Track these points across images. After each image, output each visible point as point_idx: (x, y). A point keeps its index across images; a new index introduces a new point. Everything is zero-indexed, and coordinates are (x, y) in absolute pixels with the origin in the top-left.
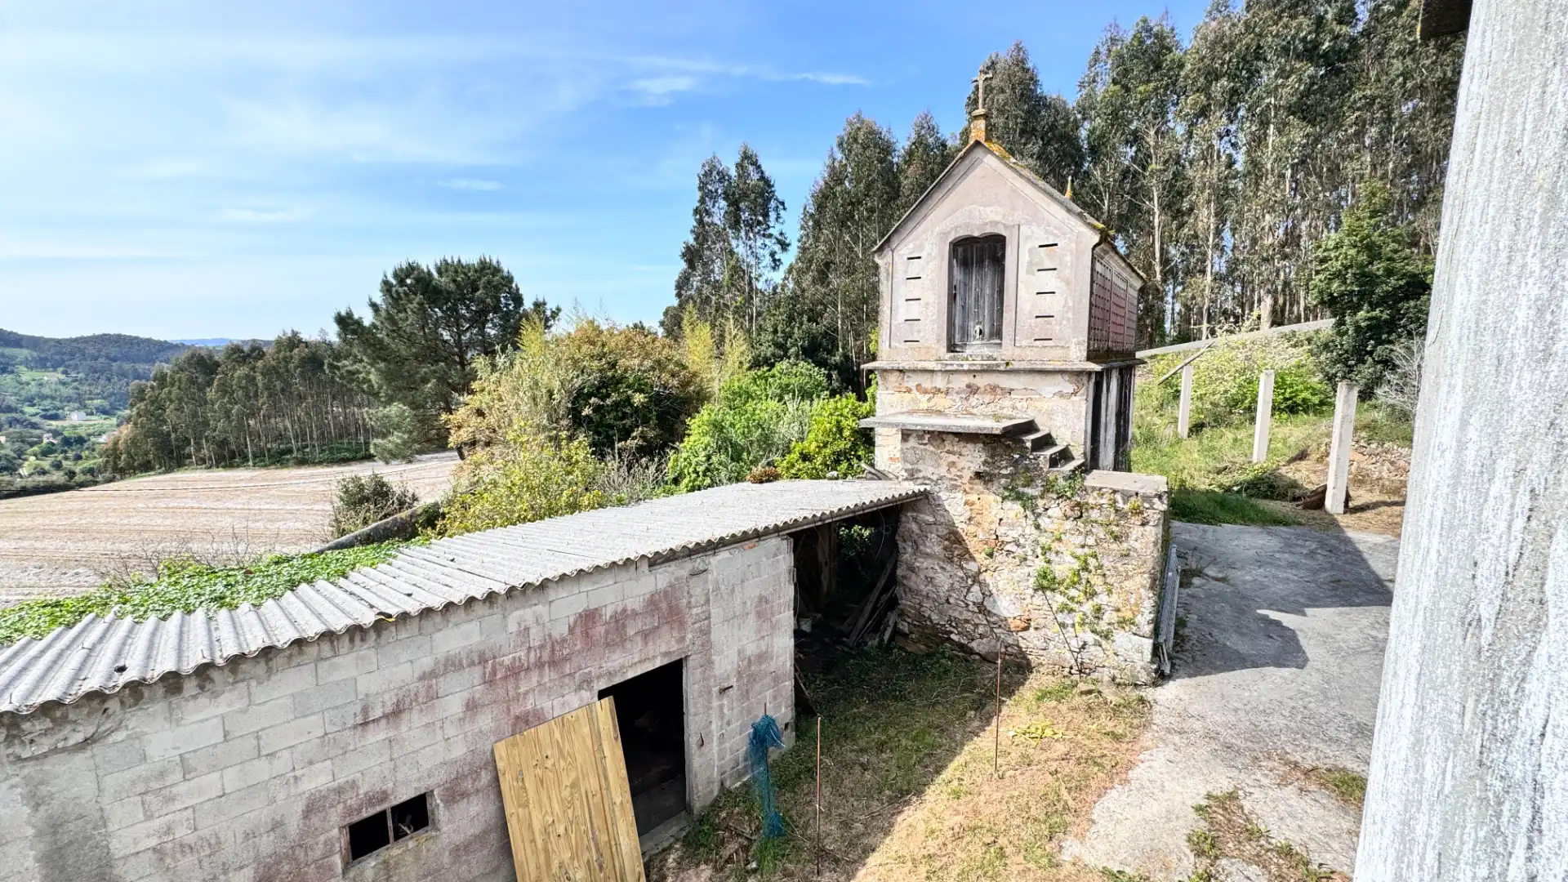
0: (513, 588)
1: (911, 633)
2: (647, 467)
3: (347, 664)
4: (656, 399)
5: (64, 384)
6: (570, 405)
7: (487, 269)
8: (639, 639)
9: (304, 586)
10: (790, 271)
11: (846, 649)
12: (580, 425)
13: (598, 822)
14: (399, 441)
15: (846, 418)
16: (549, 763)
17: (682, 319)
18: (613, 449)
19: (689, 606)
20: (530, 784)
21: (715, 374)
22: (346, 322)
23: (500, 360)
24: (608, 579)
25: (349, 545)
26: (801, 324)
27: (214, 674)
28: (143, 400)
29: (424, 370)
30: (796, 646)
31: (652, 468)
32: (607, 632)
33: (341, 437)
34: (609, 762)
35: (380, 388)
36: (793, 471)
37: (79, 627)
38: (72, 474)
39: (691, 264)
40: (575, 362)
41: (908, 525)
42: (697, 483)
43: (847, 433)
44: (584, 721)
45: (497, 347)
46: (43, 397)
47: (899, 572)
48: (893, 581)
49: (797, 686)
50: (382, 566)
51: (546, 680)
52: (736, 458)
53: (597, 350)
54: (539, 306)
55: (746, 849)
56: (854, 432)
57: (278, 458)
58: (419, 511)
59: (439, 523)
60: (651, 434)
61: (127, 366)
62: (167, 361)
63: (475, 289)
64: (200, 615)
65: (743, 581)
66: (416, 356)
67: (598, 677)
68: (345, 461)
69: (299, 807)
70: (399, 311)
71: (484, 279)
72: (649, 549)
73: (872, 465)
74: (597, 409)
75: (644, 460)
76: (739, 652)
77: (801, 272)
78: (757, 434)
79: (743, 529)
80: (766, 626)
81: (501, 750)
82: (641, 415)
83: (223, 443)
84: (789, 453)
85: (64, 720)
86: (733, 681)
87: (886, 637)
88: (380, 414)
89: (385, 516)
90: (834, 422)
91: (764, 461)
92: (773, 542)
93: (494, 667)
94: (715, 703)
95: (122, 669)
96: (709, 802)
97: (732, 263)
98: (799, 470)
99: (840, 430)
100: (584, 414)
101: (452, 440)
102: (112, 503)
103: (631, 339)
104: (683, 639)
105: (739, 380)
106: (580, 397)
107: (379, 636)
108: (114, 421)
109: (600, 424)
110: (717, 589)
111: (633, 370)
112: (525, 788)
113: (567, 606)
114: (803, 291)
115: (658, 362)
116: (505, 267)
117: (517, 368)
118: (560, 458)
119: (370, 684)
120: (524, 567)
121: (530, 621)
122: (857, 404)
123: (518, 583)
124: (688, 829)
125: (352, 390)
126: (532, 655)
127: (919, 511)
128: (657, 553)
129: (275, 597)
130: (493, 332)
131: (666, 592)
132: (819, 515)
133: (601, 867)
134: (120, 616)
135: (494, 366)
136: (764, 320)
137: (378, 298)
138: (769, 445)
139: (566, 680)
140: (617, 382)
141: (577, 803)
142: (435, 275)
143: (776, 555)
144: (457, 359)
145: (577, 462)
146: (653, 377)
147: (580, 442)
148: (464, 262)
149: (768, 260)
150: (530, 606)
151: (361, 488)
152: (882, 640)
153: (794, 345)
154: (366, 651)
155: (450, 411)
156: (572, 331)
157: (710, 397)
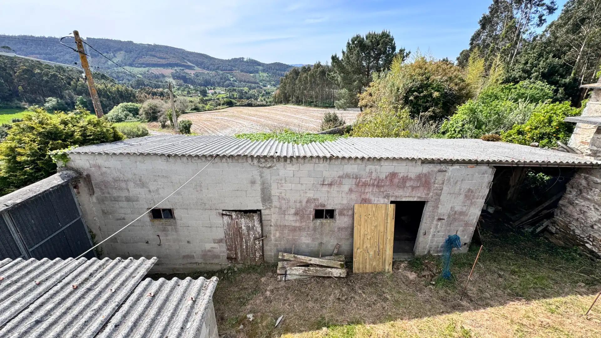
0: (370, 158)
1: (557, 233)
2: (432, 125)
3: (322, 166)
4: (444, 95)
5: (267, 77)
6: (405, 95)
7: (385, 35)
8: (410, 188)
9: (313, 142)
10: (550, 26)
11: (510, 227)
12: (407, 103)
13: (381, 241)
14: (343, 102)
15: (557, 115)
16: (370, 217)
17: (469, 56)
18: (419, 115)
19: (434, 183)
20: (363, 220)
21: (479, 85)
22: (334, 58)
23: (382, 74)
24: (404, 164)
25: (325, 134)
26: (547, 59)
27: (293, 159)
28: (282, 83)
29: (355, 77)
30: (481, 215)
31: (434, 126)
32: (399, 182)
33: (327, 99)
34: (389, 225)
35: (341, 83)
36: (510, 139)
37: (269, 141)
38: (267, 102)
39: (483, 27)
40: (412, 76)
41: (580, 181)
42: (454, 135)
43: (554, 124)
44: (384, 208)
45: (382, 69)
46: (263, 80)
47: (561, 202)
48: (555, 205)
49: (476, 231)
50: (333, 142)
51: (374, 191)
52: (478, 127)
53: (422, 71)
54: (402, 51)
55: (432, 277)
56: (560, 124)
57: (310, 104)
58: (345, 127)
59: (351, 132)
60: (438, 111)
61: (279, 72)
62: (288, 71)
63: (378, 45)
64: (291, 144)
65: (462, 180)
66: (353, 71)
67: (392, 196)
68: (327, 107)
69: (306, 200)
70: (351, 54)
71: (382, 40)
72: (423, 157)
73: (566, 144)
74: (416, 97)
75: (431, 122)
76: (452, 208)
77: (560, 26)
78: (494, 117)
79: (469, 159)
80: (468, 202)
81: (356, 206)
82: (435, 102)
83: (298, 97)
84: (511, 129)
85: (266, 161)
86: (445, 218)
87: (539, 230)
88: (339, 92)
89: (335, 127)
90: (547, 117)
91: (494, 131)
92: (484, 168)
93: (359, 181)
94: (435, 222)
95: (277, 152)
96: (422, 254)
97: (510, 24)
98: (514, 138)
99: (550, 121)
100: (410, 99)
101: (360, 104)
102: (273, 111)
103: (440, 66)
104: (428, 194)
105: (493, 89)
106: (410, 91)
107: (330, 161)
108: (276, 88)
109: (416, 104)
110: (449, 180)
111: (436, 81)
112: (361, 220)
113: (386, 169)
114: (556, 38)
115: (450, 78)
116: (391, 35)
117: (387, 78)
118: (396, 116)
119: (326, 174)
120: (375, 152)
121: (373, 170)
122: (570, 108)
123: (372, 156)
124: (411, 259)
125: (332, 83)
126: (372, 181)
127: (591, 174)
128: (426, 159)
129: (307, 144)
130: (381, 63)
131: (426, 175)
132: (516, 161)
133: (378, 255)
134: (276, 140)
135: (379, 76)
136: (521, 57)
137: (345, 50)
138: (500, 124)
139: (381, 193)
140: (427, 86)
141: (376, 232)
142: (365, 39)
143: (484, 174)
144: (366, 73)
145: (403, 118)
146: (446, 85)
147: (406, 110)
148: (376, 33)
149: (536, 20)
150: (374, 165)
151: (330, 116)
152: (535, 230)
153: (536, 71)
154: (326, 164)
155: (360, 93)
156: (413, 63)
157: (473, 97)
